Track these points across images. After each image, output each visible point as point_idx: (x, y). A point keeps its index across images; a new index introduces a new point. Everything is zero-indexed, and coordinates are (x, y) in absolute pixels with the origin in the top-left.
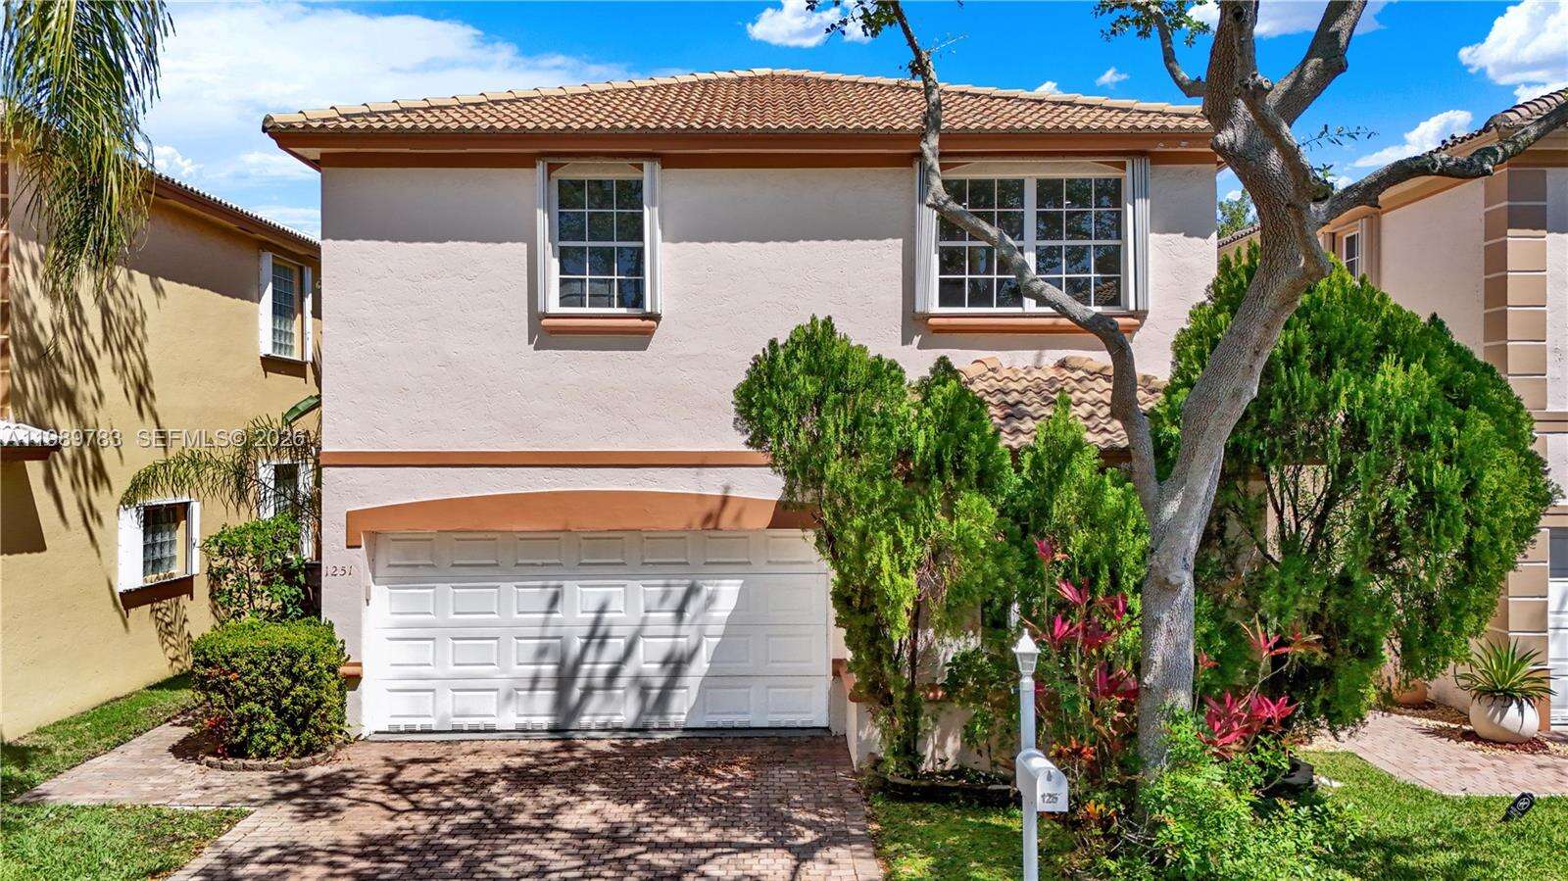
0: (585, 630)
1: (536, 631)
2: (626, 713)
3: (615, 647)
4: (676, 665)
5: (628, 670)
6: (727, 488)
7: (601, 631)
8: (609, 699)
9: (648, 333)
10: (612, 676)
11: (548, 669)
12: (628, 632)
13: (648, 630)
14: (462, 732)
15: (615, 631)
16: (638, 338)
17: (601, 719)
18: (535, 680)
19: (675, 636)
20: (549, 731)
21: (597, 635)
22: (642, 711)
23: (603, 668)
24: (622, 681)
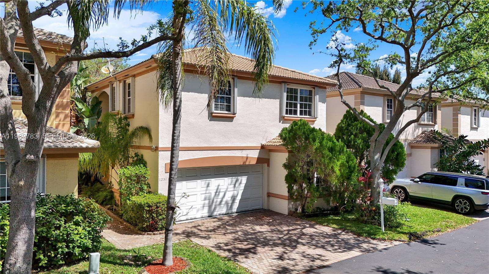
0: (215, 191)
1: (204, 192)
2: (224, 211)
3: (221, 195)
4: (234, 198)
5: (225, 200)
6: (247, 155)
7: (218, 191)
8: (220, 207)
9: (233, 118)
10: (221, 202)
11: (207, 202)
12: (224, 190)
13: (229, 190)
14: (188, 220)
15: (222, 190)
16: (230, 119)
17: (219, 212)
18: (204, 204)
19: (234, 191)
20: (208, 217)
21: (217, 192)
22: (227, 210)
23: (219, 200)
24: (223, 203)
